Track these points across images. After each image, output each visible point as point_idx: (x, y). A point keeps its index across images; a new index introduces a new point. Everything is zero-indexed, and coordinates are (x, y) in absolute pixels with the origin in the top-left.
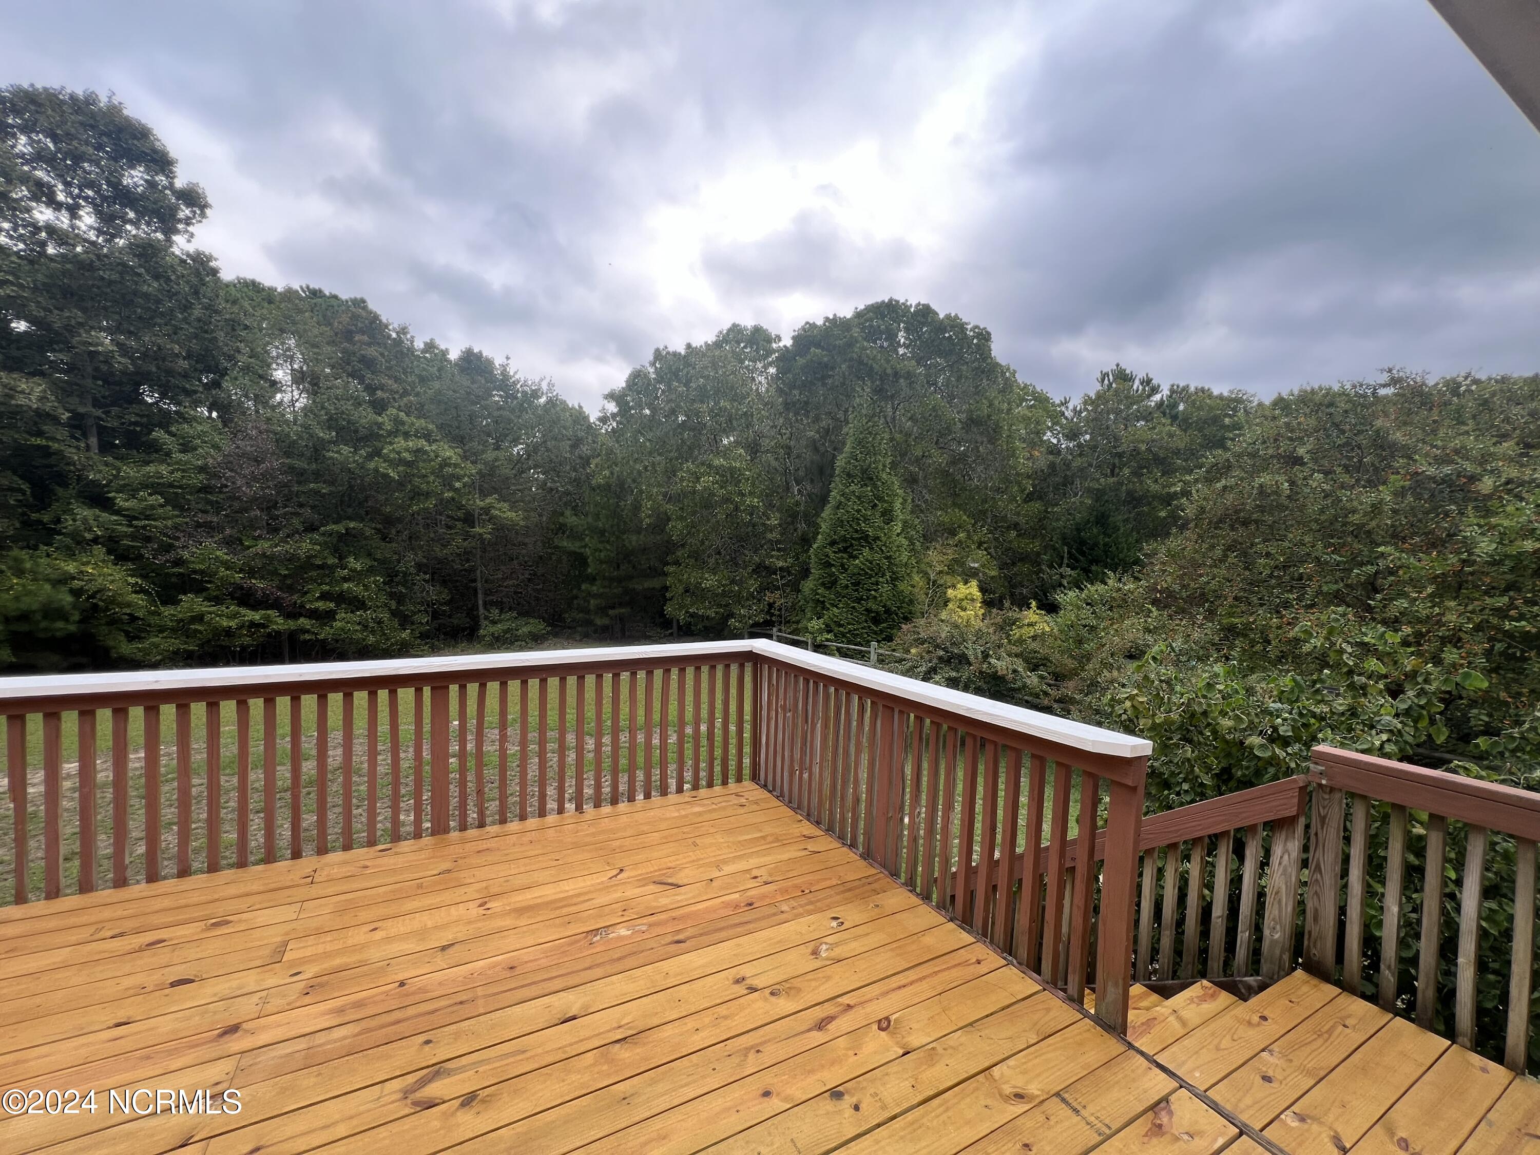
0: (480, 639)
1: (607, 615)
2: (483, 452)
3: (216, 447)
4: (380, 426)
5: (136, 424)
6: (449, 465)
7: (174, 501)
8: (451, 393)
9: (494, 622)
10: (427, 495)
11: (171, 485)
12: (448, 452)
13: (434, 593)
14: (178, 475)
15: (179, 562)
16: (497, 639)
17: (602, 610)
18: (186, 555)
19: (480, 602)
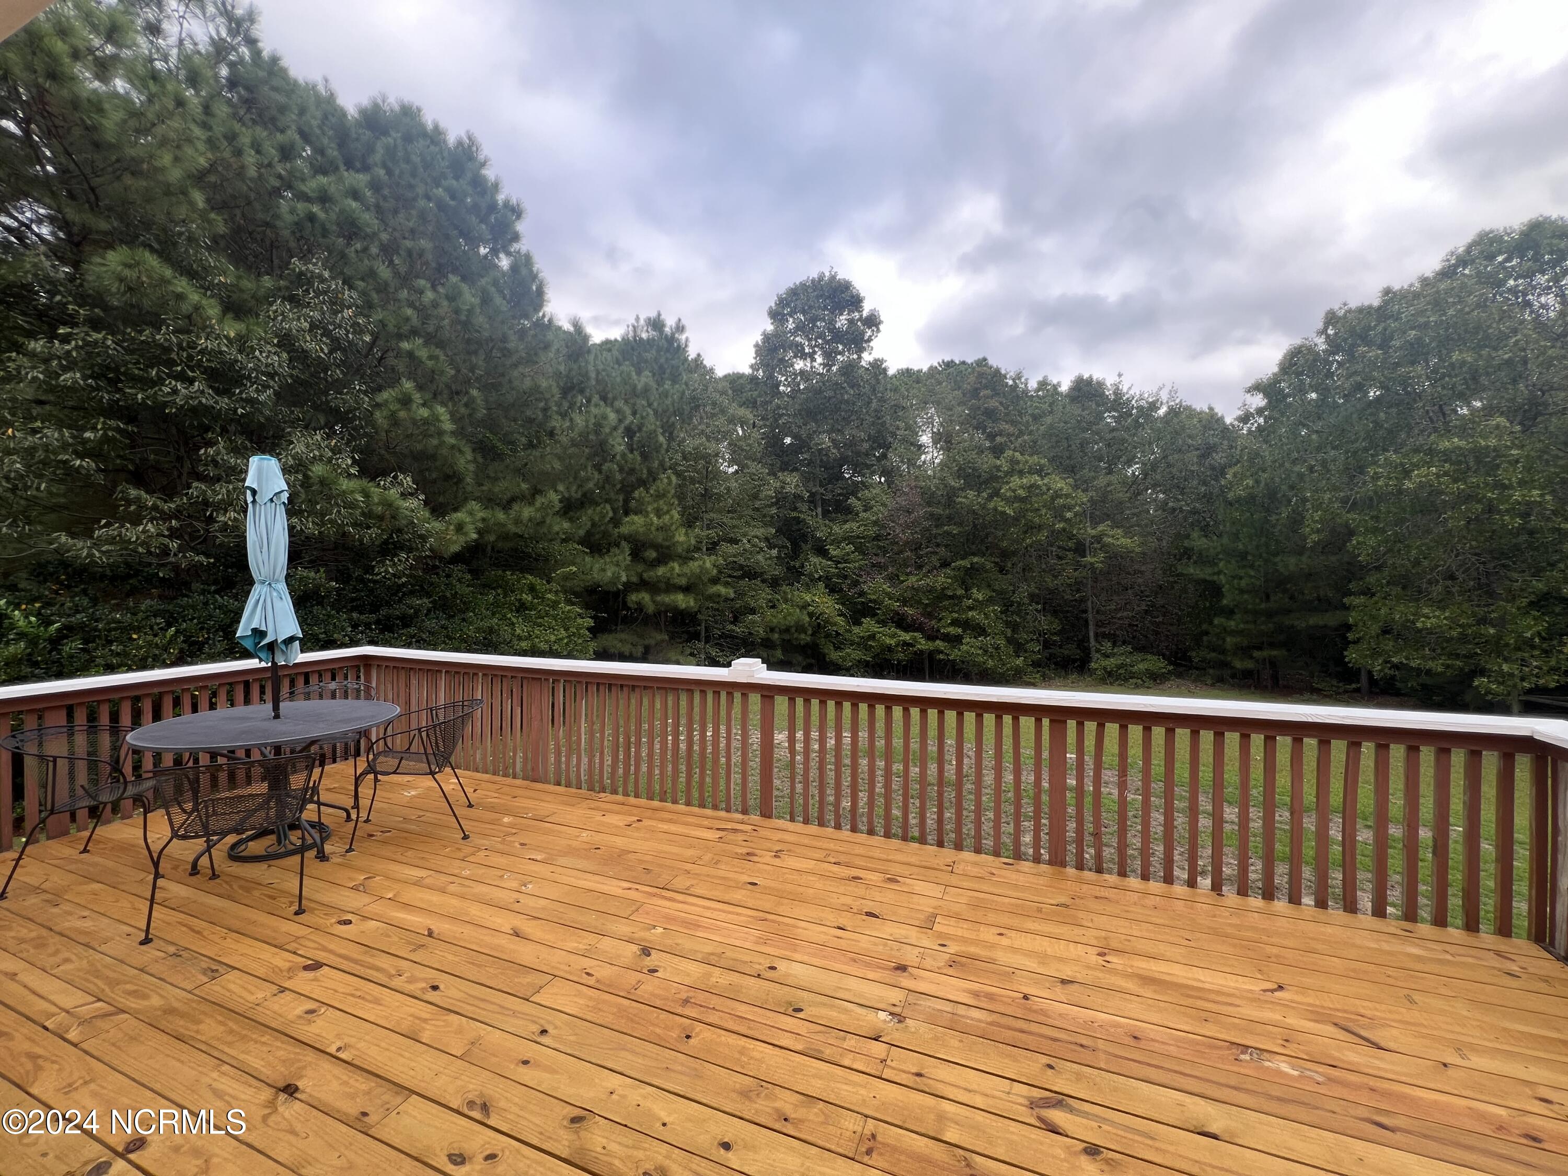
0: (1091, 672)
1: (1251, 657)
2: (1094, 478)
3: (884, 505)
4: (998, 468)
5: (840, 495)
6: (1060, 496)
7: (859, 549)
8: (1062, 424)
9: (1107, 656)
10: (1040, 528)
11: (858, 537)
12: (1060, 483)
13: (1046, 623)
14: (862, 528)
15: (862, 594)
16: (1110, 674)
17: (1245, 651)
18: (865, 588)
19: (1092, 634)
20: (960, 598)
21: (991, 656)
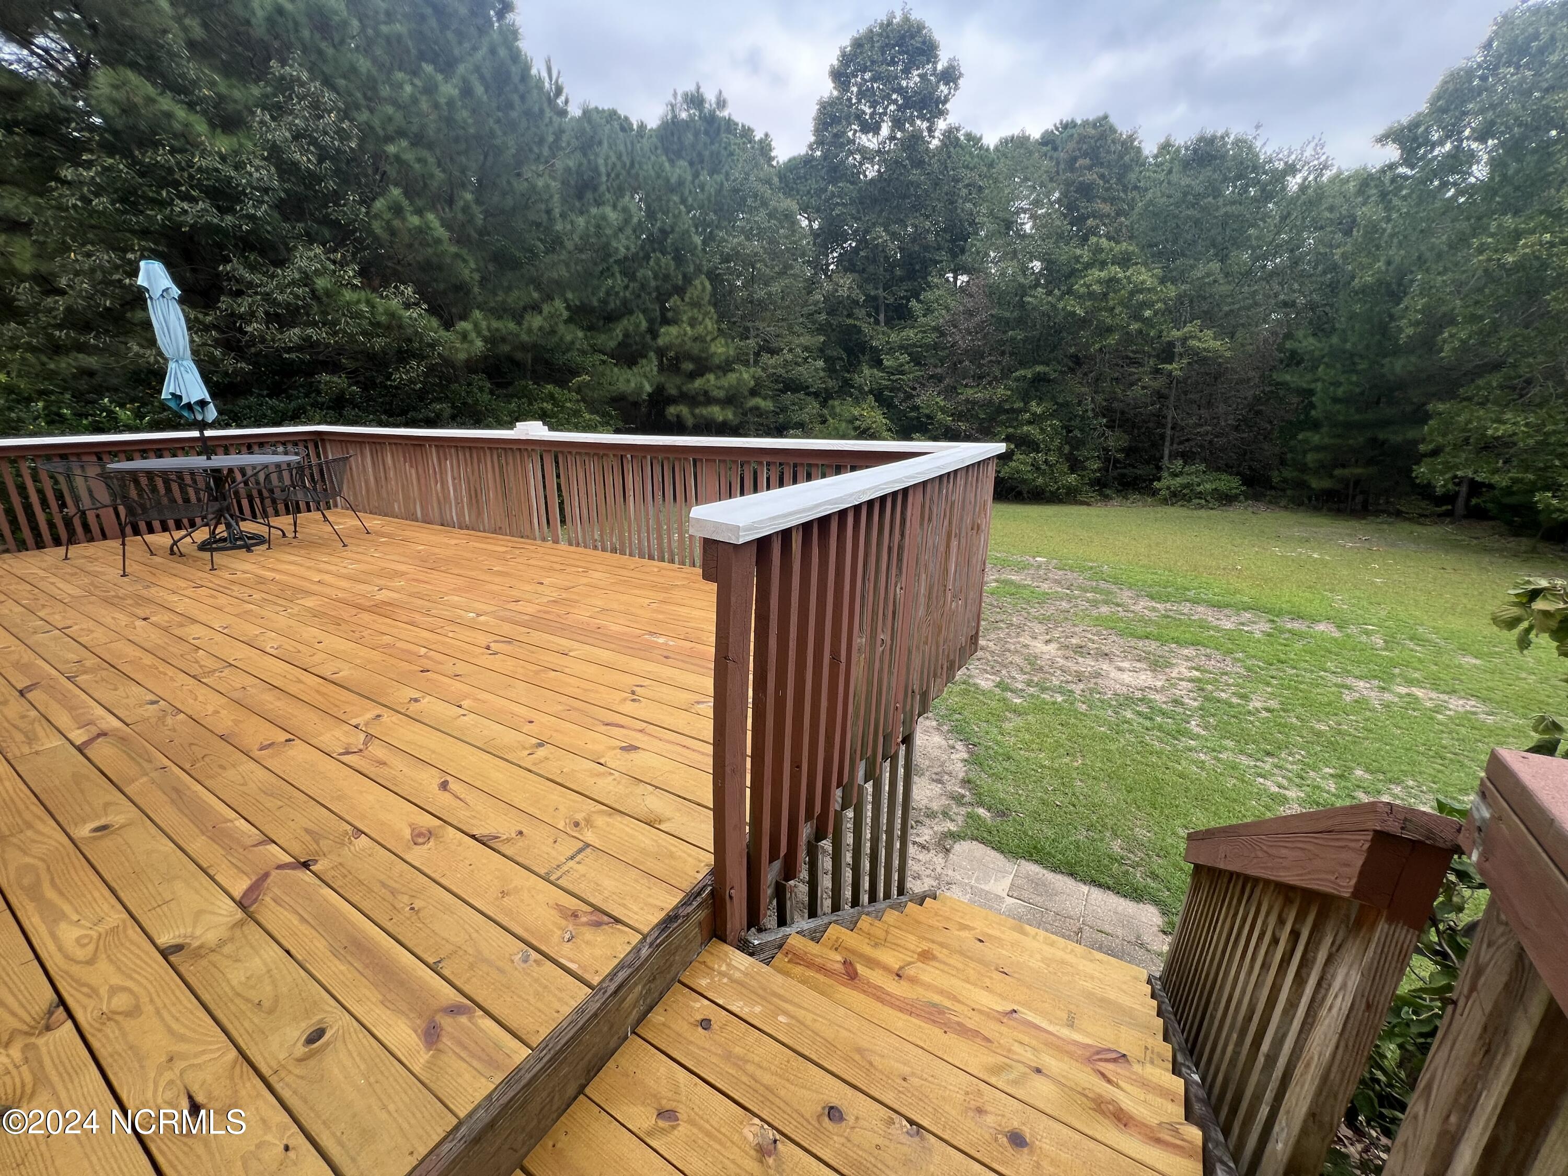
0: (1154, 493)
1: (1331, 476)
2: (1192, 267)
3: (948, 309)
4: (1077, 259)
5: (902, 298)
6: (1141, 291)
7: (917, 360)
8: (1165, 199)
9: (1175, 475)
10: (1110, 330)
11: (915, 345)
12: (1145, 276)
13: (1115, 440)
14: (920, 336)
15: (916, 408)
16: (1174, 494)
17: (1324, 469)
18: (918, 401)
19: (1167, 452)
20: (1019, 411)
21: (1044, 473)
